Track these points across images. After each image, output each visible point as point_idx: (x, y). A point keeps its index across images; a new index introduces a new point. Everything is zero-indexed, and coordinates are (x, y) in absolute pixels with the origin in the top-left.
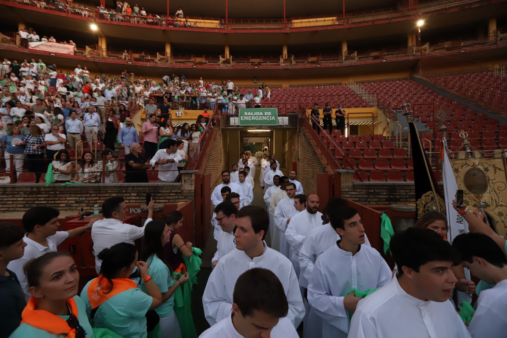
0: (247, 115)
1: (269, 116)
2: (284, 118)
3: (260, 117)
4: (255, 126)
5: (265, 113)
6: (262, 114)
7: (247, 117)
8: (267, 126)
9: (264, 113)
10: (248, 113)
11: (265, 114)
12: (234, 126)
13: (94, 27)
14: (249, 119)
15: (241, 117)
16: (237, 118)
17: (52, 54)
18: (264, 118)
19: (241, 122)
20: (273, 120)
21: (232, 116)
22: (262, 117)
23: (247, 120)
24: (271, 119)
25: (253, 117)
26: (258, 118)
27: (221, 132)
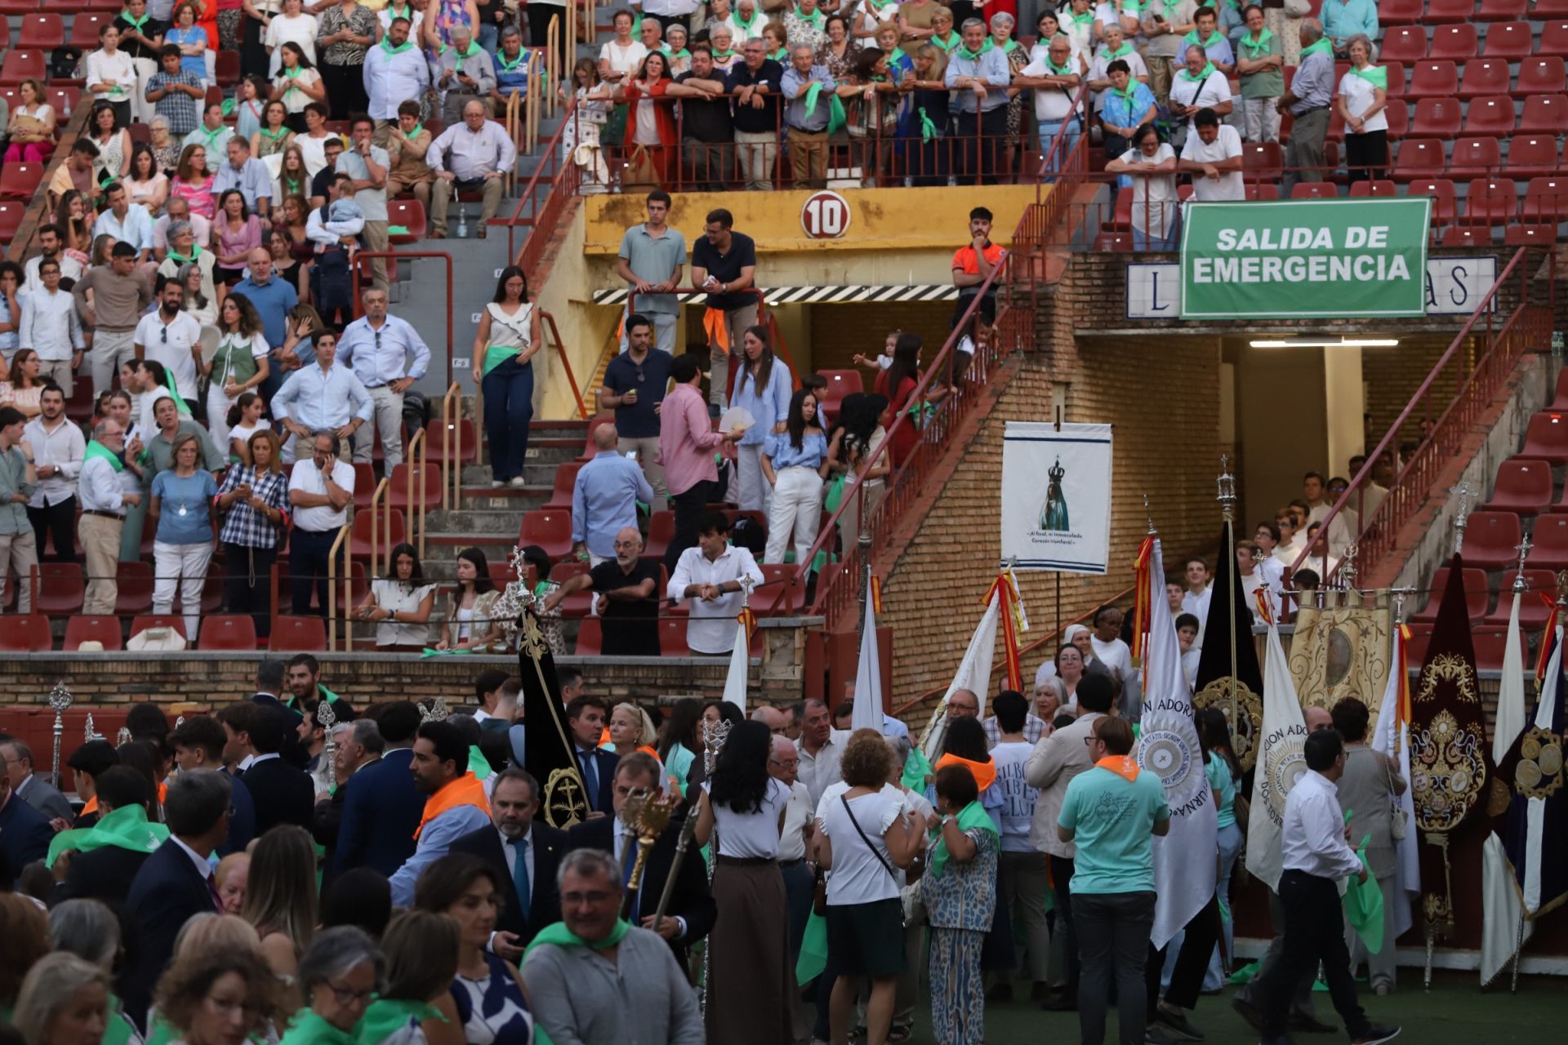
0: (1235, 252)
1: (1374, 253)
2: (1470, 265)
3: (1313, 260)
4: (1283, 322)
5: (1351, 231)
6: (1329, 244)
7: (1234, 261)
8: (1358, 320)
9: (1339, 236)
10: (1238, 238)
11: (1349, 244)
12: (1151, 322)
14: (1246, 278)
15: (1198, 262)
16: (1167, 272)
18: (1342, 270)
19: (1197, 293)
20: (1398, 278)
21: (1139, 259)
22: (1323, 259)
23: (1231, 283)
24: (1381, 277)
25: (1272, 265)
26: (1301, 270)
27: (1062, 363)
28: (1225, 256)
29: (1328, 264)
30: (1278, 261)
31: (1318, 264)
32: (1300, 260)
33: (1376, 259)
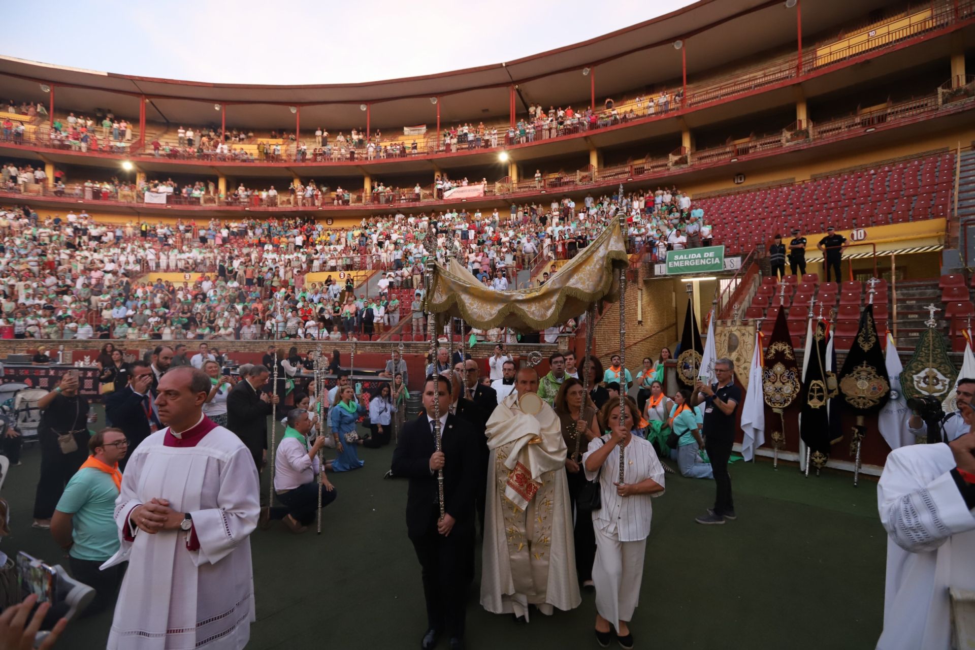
0: (678, 260)
1: (711, 258)
2: (735, 259)
3: (696, 261)
4: (689, 274)
5: (706, 253)
6: (700, 257)
7: (678, 262)
9: (702, 255)
10: (679, 257)
11: (705, 257)
12: (660, 276)
13: (503, 157)
14: (681, 266)
15: (670, 263)
16: (663, 265)
17: (463, 200)
18: (703, 262)
19: (670, 269)
20: (717, 263)
21: (657, 263)
22: (699, 260)
23: (677, 267)
24: (713, 263)
25: (687, 262)
26: (694, 263)
27: (640, 285)
28: (676, 261)
32: (694, 261)
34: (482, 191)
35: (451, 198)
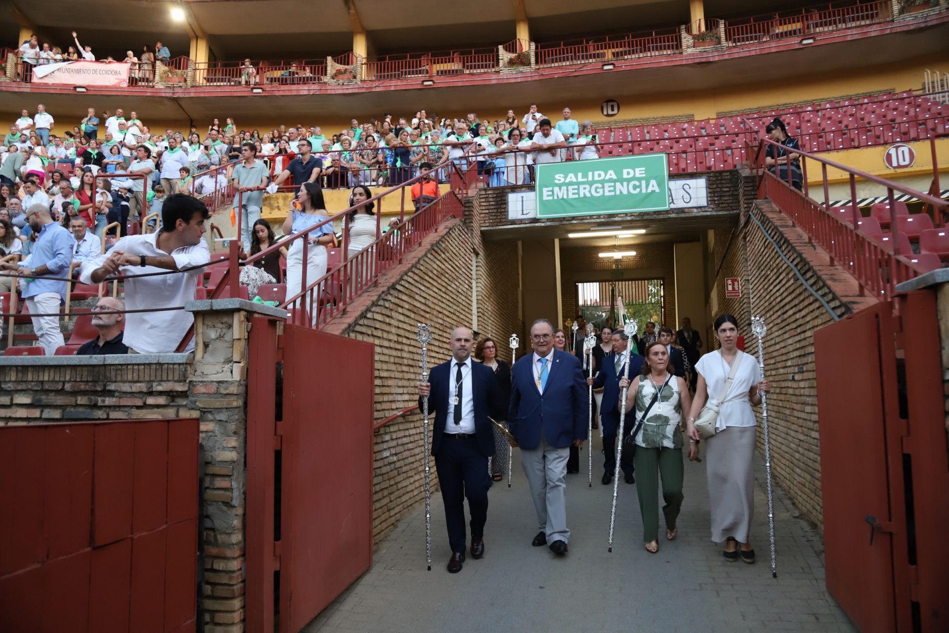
0: (564, 184)
1: (640, 180)
2: (692, 182)
3: (606, 185)
4: (591, 217)
5: (625, 171)
6: (614, 177)
7: (564, 188)
8: (632, 214)
9: (619, 173)
10: (565, 178)
11: (625, 176)
12: (521, 221)
13: (177, 15)
14: (571, 196)
15: (545, 190)
16: (529, 196)
17: (78, 90)
18: (620, 188)
20: (653, 191)
21: (514, 190)
22: (612, 184)
23: (563, 199)
24: (644, 191)
25: (585, 188)
26: (601, 191)
27: (476, 240)
28: (559, 186)
29: (615, 187)
30: (588, 187)
31: (609, 187)
32: (600, 185)
33: (640, 183)
34: (125, 76)
35: (49, 81)
